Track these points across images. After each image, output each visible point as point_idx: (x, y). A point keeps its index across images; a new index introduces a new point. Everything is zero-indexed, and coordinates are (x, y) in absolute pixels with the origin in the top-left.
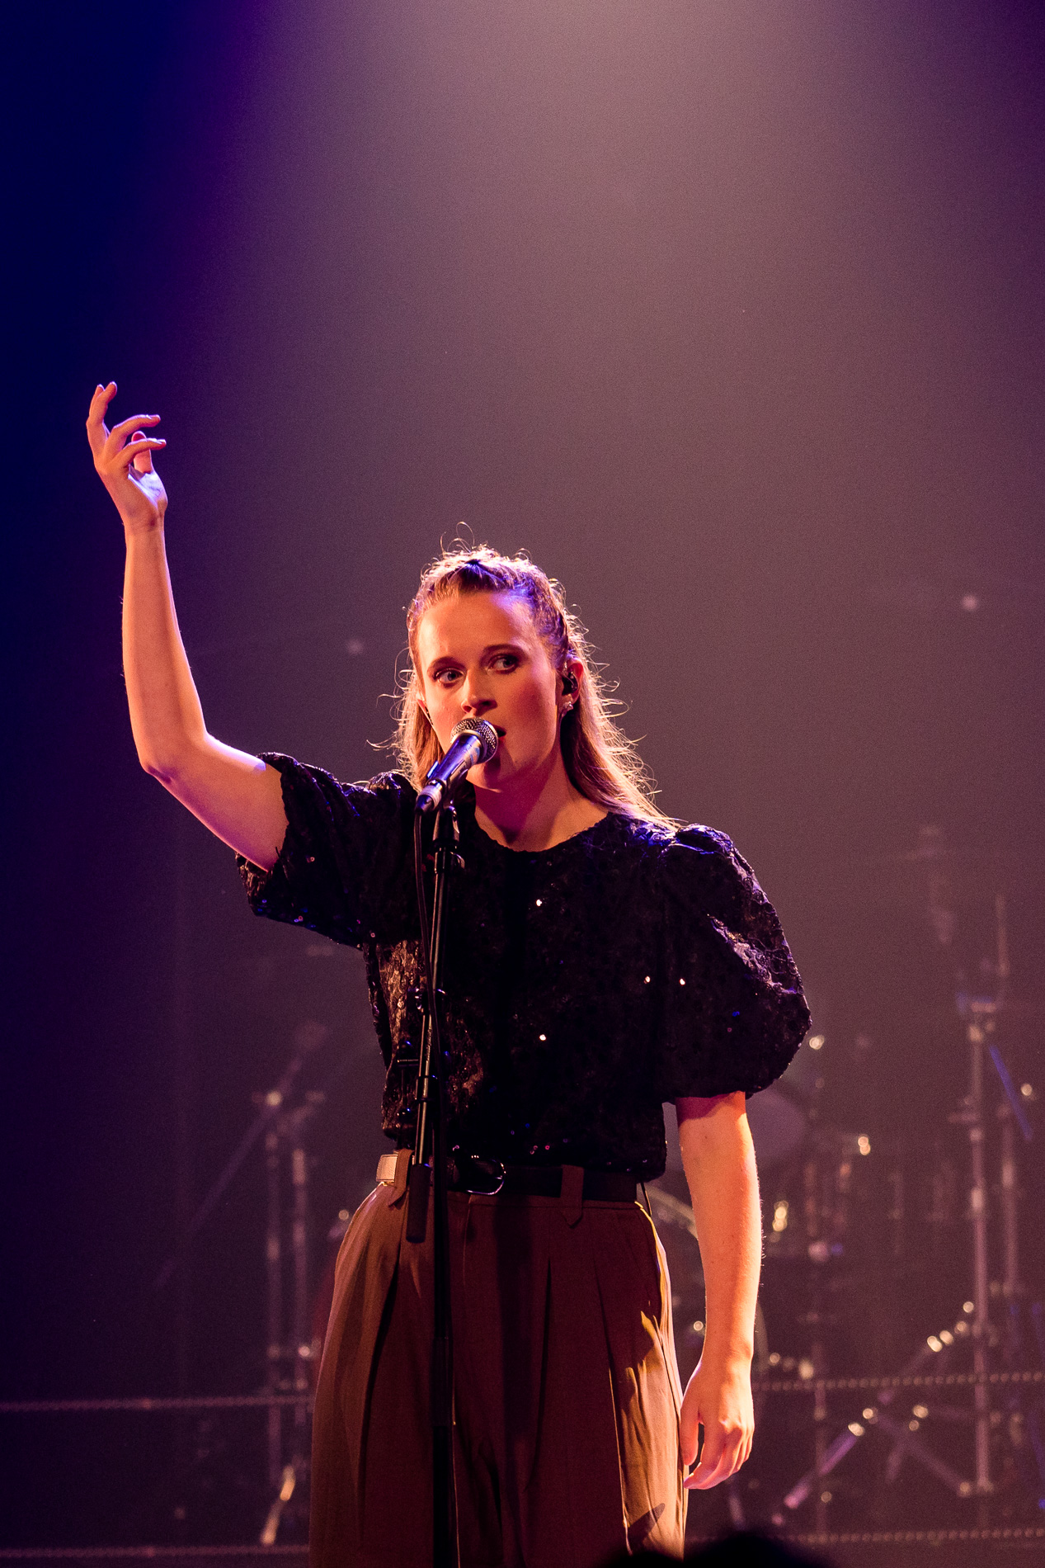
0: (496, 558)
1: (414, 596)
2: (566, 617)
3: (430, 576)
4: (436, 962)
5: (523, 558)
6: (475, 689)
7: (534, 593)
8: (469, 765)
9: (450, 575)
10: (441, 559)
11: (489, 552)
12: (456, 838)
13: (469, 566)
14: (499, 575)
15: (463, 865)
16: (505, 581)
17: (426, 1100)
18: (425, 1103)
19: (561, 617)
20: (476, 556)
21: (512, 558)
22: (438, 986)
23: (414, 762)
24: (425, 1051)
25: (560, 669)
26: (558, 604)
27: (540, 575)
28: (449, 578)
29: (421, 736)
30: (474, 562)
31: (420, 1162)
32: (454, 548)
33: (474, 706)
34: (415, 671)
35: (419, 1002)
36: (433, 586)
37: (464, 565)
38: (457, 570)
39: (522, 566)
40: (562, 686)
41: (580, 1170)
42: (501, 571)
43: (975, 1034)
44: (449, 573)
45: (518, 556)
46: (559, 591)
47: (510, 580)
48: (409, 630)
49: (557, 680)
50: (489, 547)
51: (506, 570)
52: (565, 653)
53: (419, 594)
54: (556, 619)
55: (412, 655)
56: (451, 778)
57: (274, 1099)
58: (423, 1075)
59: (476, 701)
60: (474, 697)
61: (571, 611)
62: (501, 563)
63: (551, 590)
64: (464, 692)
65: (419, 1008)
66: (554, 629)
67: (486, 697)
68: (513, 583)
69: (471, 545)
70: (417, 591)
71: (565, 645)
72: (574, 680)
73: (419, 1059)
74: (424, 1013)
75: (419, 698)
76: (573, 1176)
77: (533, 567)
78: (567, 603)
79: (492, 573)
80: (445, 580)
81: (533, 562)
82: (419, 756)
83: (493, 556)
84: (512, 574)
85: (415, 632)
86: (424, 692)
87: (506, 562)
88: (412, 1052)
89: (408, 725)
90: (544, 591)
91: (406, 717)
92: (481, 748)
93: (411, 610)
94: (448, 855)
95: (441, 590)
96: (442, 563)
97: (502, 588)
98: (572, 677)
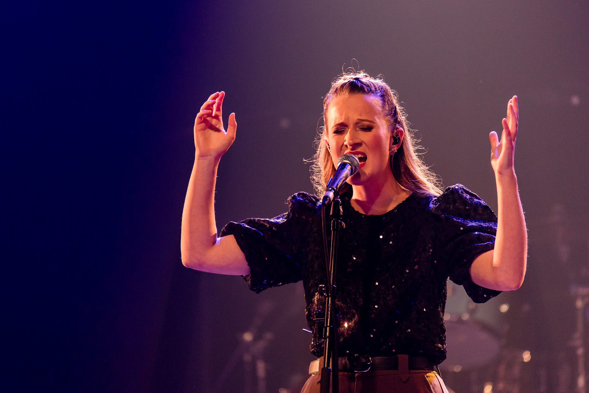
0: (368, 78)
1: (328, 92)
2: (397, 107)
3: (336, 83)
4: (332, 272)
5: (380, 78)
6: (352, 138)
7: (384, 96)
8: (346, 178)
9: (345, 84)
10: (342, 76)
11: (365, 74)
12: (341, 214)
13: (354, 80)
14: (368, 86)
15: (344, 227)
16: (371, 89)
17: (328, 337)
18: (328, 339)
19: (396, 108)
20: (358, 76)
21: (375, 78)
22: (333, 284)
23: (322, 169)
24: (328, 314)
25: (393, 132)
26: (395, 101)
27: (388, 88)
28: (345, 85)
29: (327, 157)
30: (357, 79)
31: (326, 366)
32: (348, 72)
33: (350, 145)
34: (325, 127)
35: (324, 291)
36: (337, 88)
37: (352, 80)
38: (349, 82)
39: (379, 82)
40: (393, 141)
41: (406, 356)
42: (369, 84)
43: (579, 304)
44: (345, 83)
45: (378, 77)
46: (396, 96)
47: (373, 89)
48: (324, 108)
49: (390, 137)
50: (364, 72)
51: (372, 84)
52: (395, 125)
53: (330, 91)
54: (393, 108)
55: (324, 119)
56: (338, 186)
57: (248, 337)
58: (327, 326)
59: (352, 144)
60: (351, 141)
61: (401, 105)
62: (370, 80)
63: (392, 95)
64: (347, 138)
65: (324, 294)
66: (391, 113)
67: (357, 141)
68: (374, 90)
69: (356, 71)
70: (329, 90)
71: (396, 121)
72: (399, 138)
73: (325, 318)
74: (327, 297)
75: (326, 139)
76: (403, 359)
77: (384, 83)
78: (399, 101)
79: (365, 85)
80: (343, 86)
81: (385, 81)
82: (325, 167)
83: (366, 76)
84: (374, 86)
85: (326, 109)
86: (328, 137)
87: (372, 80)
88: (321, 314)
89: (321, 152)
90: (389, 95)
91: (320, 149)
92: (352, 169)
93: (326, 99)
94: (338, 222)
95: (341, 91)
96: (343, 78)
97: (369, 92)
98: (398, 137)
